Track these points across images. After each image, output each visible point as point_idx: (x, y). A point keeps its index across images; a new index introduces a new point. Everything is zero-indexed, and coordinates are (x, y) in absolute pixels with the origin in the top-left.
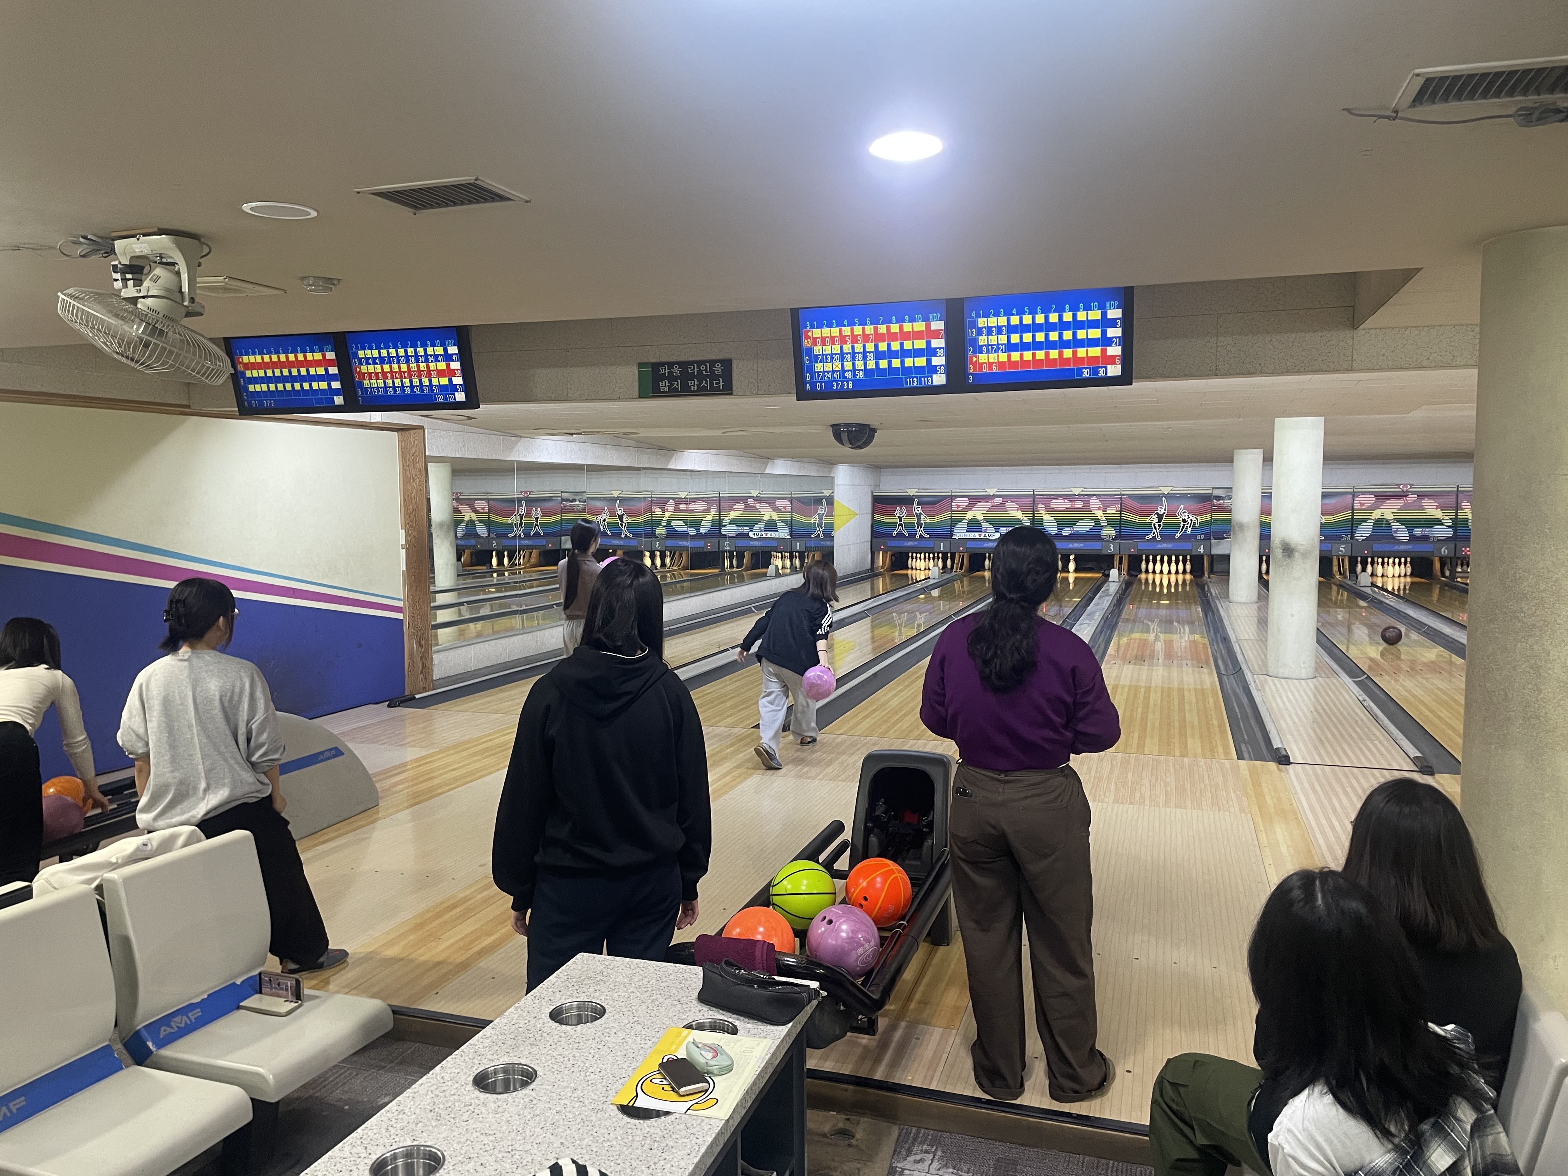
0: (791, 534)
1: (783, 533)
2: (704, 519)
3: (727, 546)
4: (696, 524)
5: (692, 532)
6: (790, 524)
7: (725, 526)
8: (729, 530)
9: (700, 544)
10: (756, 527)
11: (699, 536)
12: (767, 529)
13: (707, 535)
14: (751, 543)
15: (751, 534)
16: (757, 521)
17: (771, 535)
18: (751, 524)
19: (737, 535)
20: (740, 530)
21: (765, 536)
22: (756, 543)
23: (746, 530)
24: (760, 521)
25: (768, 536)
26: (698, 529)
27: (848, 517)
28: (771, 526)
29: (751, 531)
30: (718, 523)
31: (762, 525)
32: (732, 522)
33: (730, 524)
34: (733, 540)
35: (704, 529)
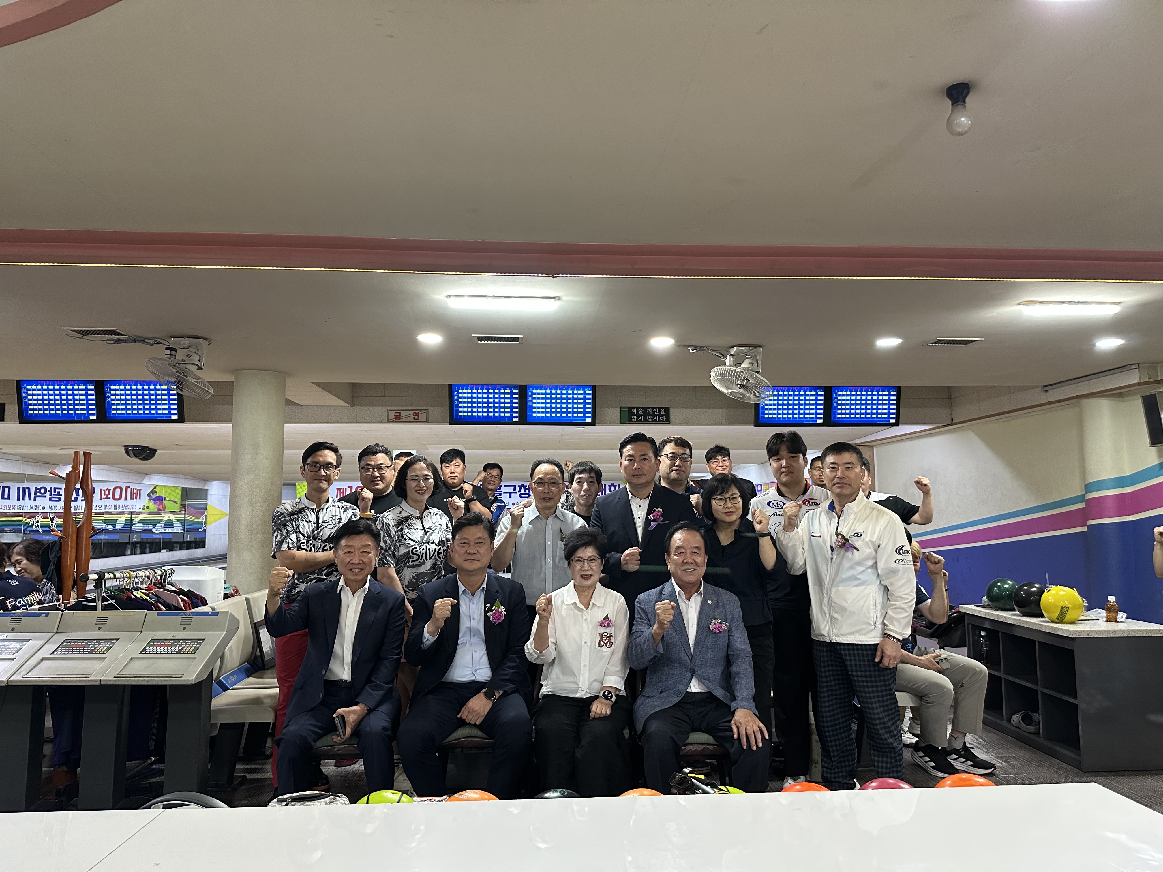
0: (184, 530)
1: (178, 529)
2: (119, 519)
3: (135, 538)
4: (113, 523)
5: (110, 528)
6: (183, 523)
7: (134, 524)
8: (138, 527)
9: (115, 537)
10: (158, 526)
11: (115, 531)
12: (165, 527)
13: (121, 531)
14: (154, 536)
15: (154, 530)
16: (159, 521)
17: (168, 530)
18: (155, 523)
19: (143, 530)
20: (146, 527)
21: (164, 531)
22: (157, 536)
23: (150, 527)
24: (161, 521)
25: (166, 531)
26: (114, 527)
27: (220, 516)
28: (169, 524)
29: (154, 528)
30: (130, 523)
31: (162, 524)
32: (140, 522)
33: (138, 523)
34: (139, 534)
35: (118, 526)
